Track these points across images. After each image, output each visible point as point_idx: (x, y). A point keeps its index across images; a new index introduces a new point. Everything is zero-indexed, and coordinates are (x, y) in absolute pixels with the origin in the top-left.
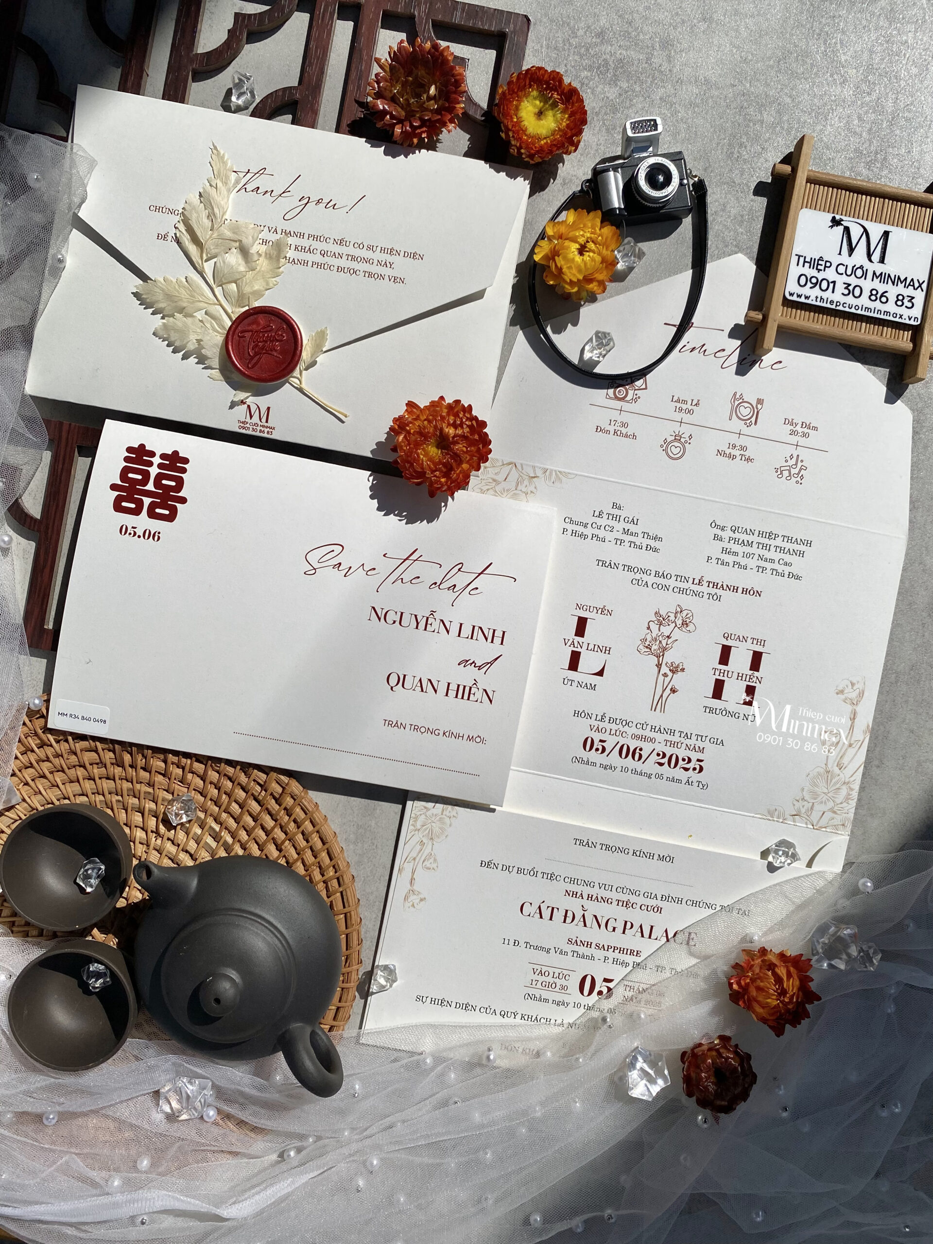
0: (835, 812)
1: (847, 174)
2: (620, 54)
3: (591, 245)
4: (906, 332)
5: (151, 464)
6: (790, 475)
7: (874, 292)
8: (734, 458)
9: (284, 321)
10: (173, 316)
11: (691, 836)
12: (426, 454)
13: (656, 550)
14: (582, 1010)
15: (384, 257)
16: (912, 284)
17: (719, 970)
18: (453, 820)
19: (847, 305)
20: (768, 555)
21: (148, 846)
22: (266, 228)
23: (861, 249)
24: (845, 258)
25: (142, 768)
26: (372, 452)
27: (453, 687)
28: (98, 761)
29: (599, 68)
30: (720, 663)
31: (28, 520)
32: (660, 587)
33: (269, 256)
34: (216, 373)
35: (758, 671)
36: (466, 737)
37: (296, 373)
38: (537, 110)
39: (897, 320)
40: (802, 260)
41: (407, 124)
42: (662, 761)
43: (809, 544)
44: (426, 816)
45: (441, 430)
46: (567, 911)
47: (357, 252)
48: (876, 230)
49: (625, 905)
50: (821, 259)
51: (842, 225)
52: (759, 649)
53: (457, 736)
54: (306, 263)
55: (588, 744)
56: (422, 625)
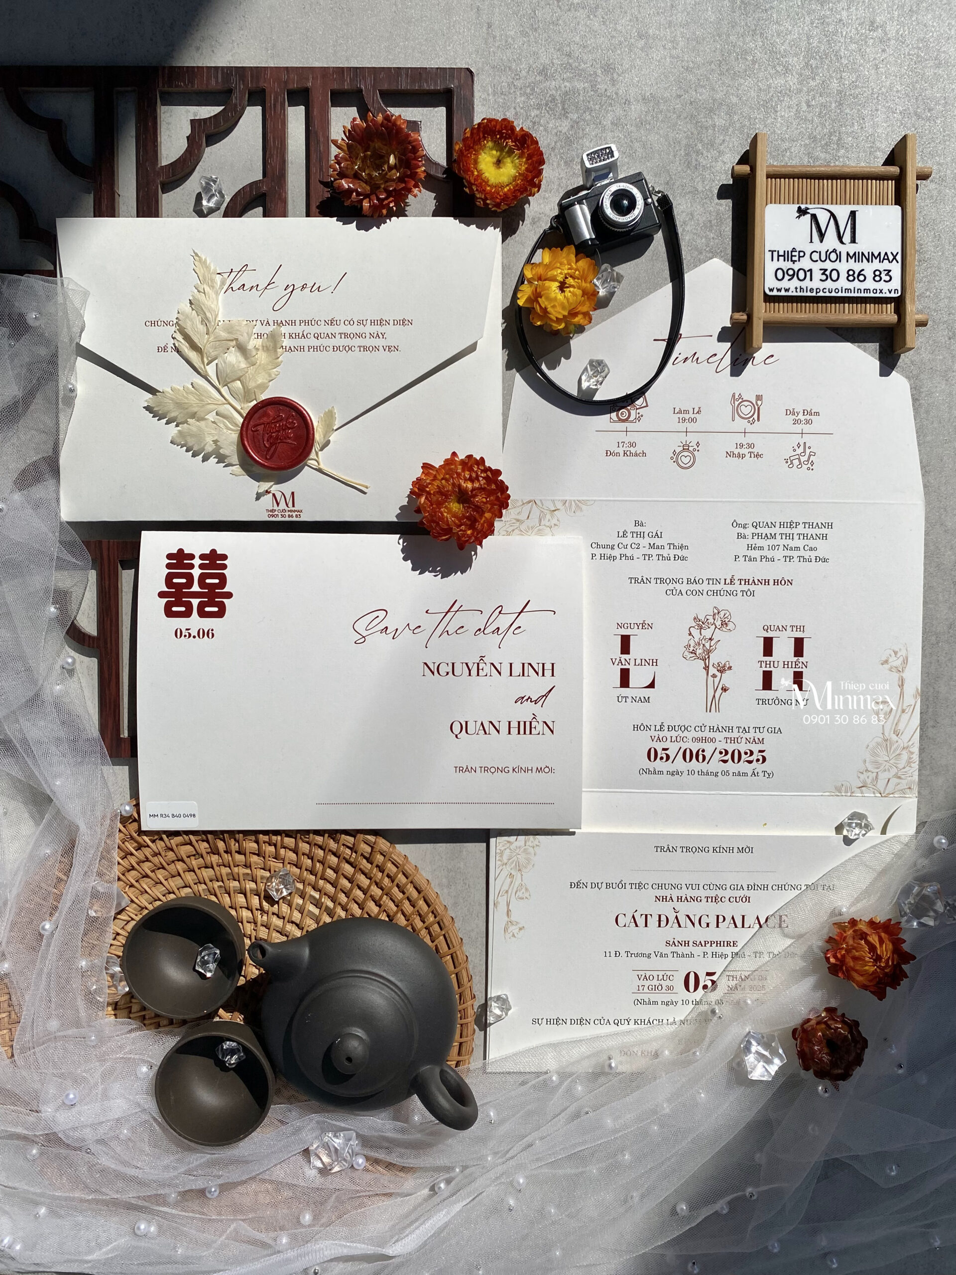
0: (899, 778)
1: (805, 161)
2: (565, 87)
3: (570, 281)
4: (889, 305)
5: (192, 566)
6: (800, 464)
7: (851, 273)
8: (743, 456)
9: (293, 409)
10: (186, 422)
11: (765, 824)
12: (449, 511)
13: (684, 559)
14: (691, 1006)
15: (375, 329)
16: (886, 257)
17: (814, 947)
18: (536, 849)
19: (827, 290)
20: (792, 544)
21: (255, 923)
22: (259, 322)
23: (831, 234)
24: (817, 245)
25: (236, 852)
26: (397, 516)
27: (514, 724)
28: (194, 853)
29: (547, 105)
30: (765, 655)
31: (87, 638)
32: (694, 593)
33: (266, 349)
34: (237, 469)
35: (802, 656)
36: (534, 770)
37: (313, 455)
38: (495, 160)
39: (878, 295)
40: (775, 254)
41: (374, 197)
42: (726, 758)
43: (830, 526)
44: (510, 849)
45: (460, 486)
46: (660, 916)
47: (349, 329)
48: (842, 212)
49: (714, 900)
50: (794, 250)
51: (808, 213)
52: (799, 635)
53: (527, 770)
54: (302, 349)
55: (652, 755)
56: (474, 671)
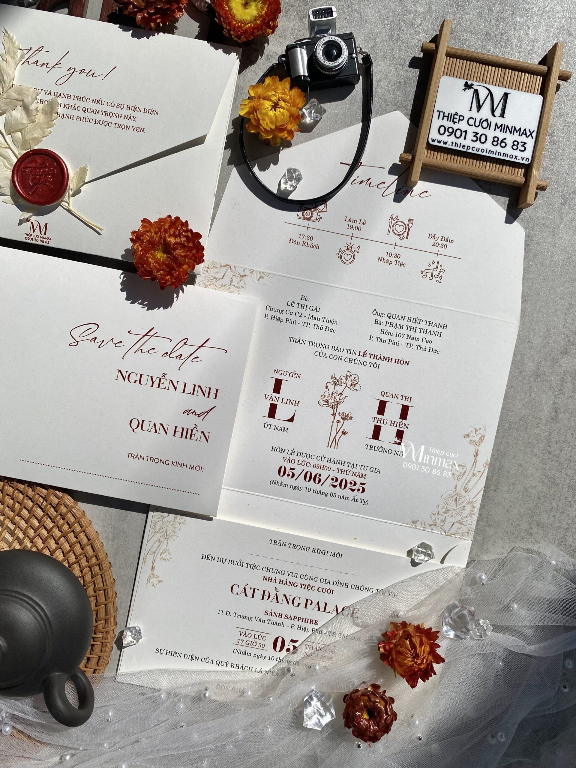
0: (462, 524)
1: (479, 51)
3: (282, 103)
4: (520, 170)
6: (432, 276)
7: (496, 139)
8: (391, 263)
9: (55, 160)
11: (356, 538)
12: (154, 257)
13: (333, 331)
14: (275, 662)
15: (129, 113)
16: (524, 133)
17: (374, 636)
18: (182, 525)
19: (475, 149)
20: (414, 335)
22: (43, 91)
23: (487, 107)
24: (474, 114)
26: (122, 256)
27: (179, 429)
30: (378, 414)
32: (335, 357)
33: (44, 112)
34: (8, 199)
35: (406, 419)
36: (188, 466)
37: (66, 199)
38: (244, 2)
39: (513, 160)
40: (441, 114)
41: (145, 11)
42: (335, 484)
43: (445, 327)
44: (163, 522)
45: (165, 239)
46: (264, 591)
47: (109, 109)
48: (498, 92)
49: (306, 587)
50: (456, 114)
51: (473, 88)
52: (406, 403)
53: (182, 466)
54: (72, 117)
55: (281, 471)
56: (156, 384)
